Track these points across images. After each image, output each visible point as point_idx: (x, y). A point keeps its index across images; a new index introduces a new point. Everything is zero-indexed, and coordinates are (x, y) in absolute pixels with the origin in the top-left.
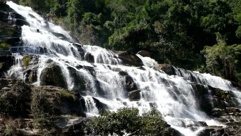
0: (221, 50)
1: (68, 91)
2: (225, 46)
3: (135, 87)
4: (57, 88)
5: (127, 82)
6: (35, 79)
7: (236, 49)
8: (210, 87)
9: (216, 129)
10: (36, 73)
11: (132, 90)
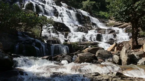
0: (88, 3)
1: (34, 12)
2: (90, 2)
3: (57, 12)
4: (30, 10)
5: (55, 11)
6: (23, 7)
7: (93, 3)
8: (82, 15)
9: (80, 27)
10: (24, 5)
11: (56, 13)
